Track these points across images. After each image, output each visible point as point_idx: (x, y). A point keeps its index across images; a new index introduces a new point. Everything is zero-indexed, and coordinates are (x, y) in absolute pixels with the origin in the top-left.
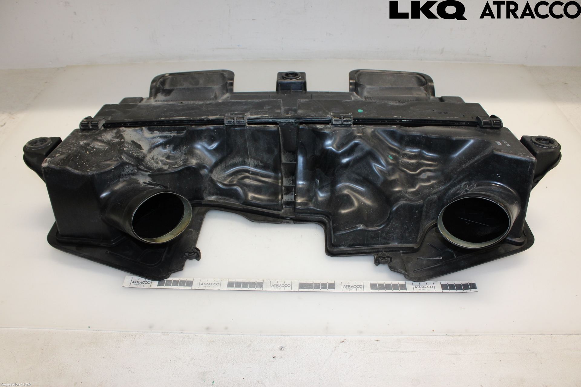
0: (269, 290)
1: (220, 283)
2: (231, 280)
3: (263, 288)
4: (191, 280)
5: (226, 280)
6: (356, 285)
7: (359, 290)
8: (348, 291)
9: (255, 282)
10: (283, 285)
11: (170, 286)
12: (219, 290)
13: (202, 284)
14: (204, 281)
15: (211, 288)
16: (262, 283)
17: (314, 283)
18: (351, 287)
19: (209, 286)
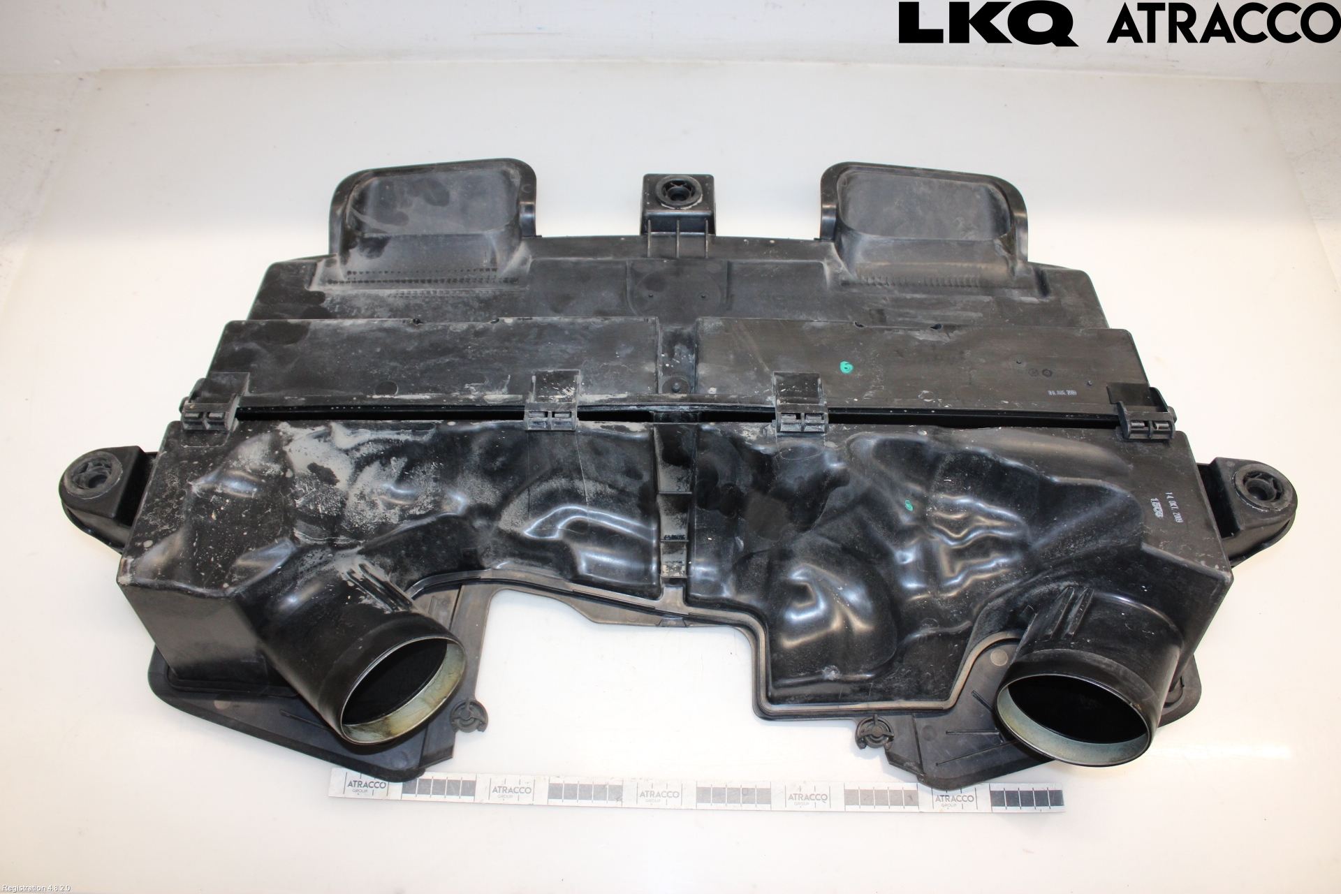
0: (634, 805)
1: (532, 786)
2: (555, 781)
3: (621, 800)
4: (470, 778)
5: (545, 779)
6: (815, 793)
7: (821, 806)
8: (797, 808)
9: (604, 786)
10: (665, 794)
11: (428, 793)
12: (530, 805)
13: (495, 790)
14: (498, 782)
15: (513, 800)
16: (621, 788)
17: (729, 789)
18: (803, 798)
19: (511, 796)
